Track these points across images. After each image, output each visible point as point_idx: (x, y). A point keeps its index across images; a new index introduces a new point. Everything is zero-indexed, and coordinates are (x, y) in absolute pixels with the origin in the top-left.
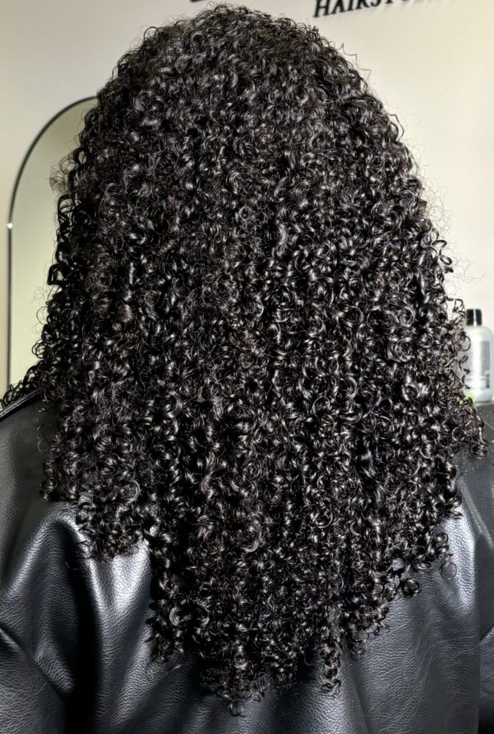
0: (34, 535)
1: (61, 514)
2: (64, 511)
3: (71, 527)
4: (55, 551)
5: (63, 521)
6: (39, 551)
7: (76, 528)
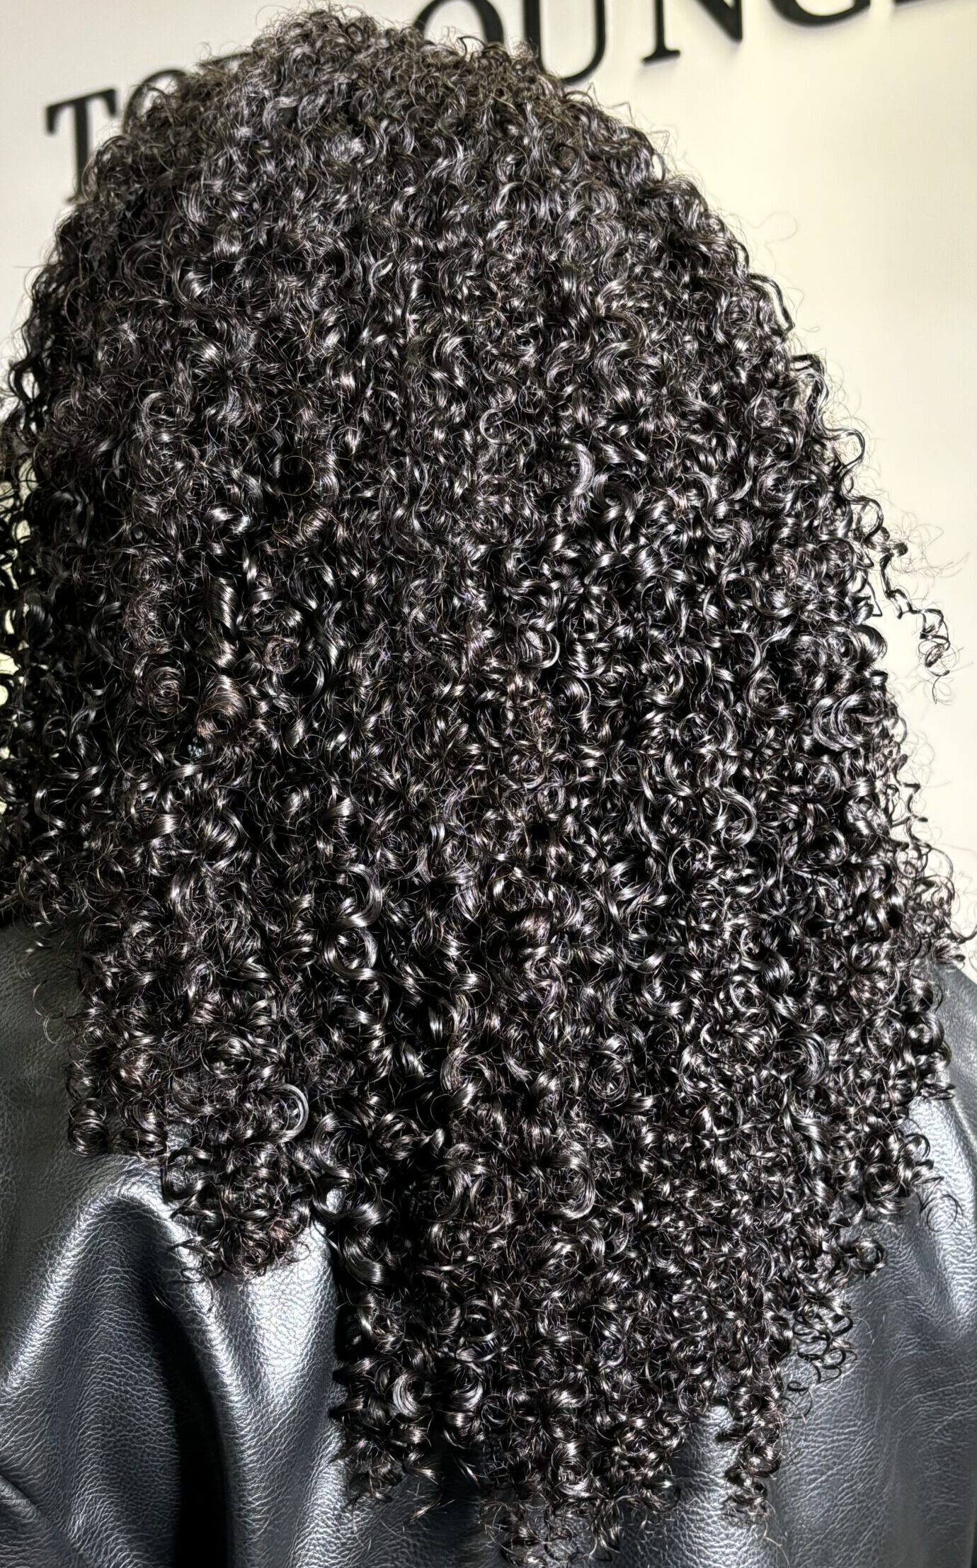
0: (64, 1238)
1: (124, 1184)
2: (130, 1174)
3: (152, 1212)
4: (111, 1272)
5: (132, 1199)
6: (75, 1276)
7: (163, 1211)
